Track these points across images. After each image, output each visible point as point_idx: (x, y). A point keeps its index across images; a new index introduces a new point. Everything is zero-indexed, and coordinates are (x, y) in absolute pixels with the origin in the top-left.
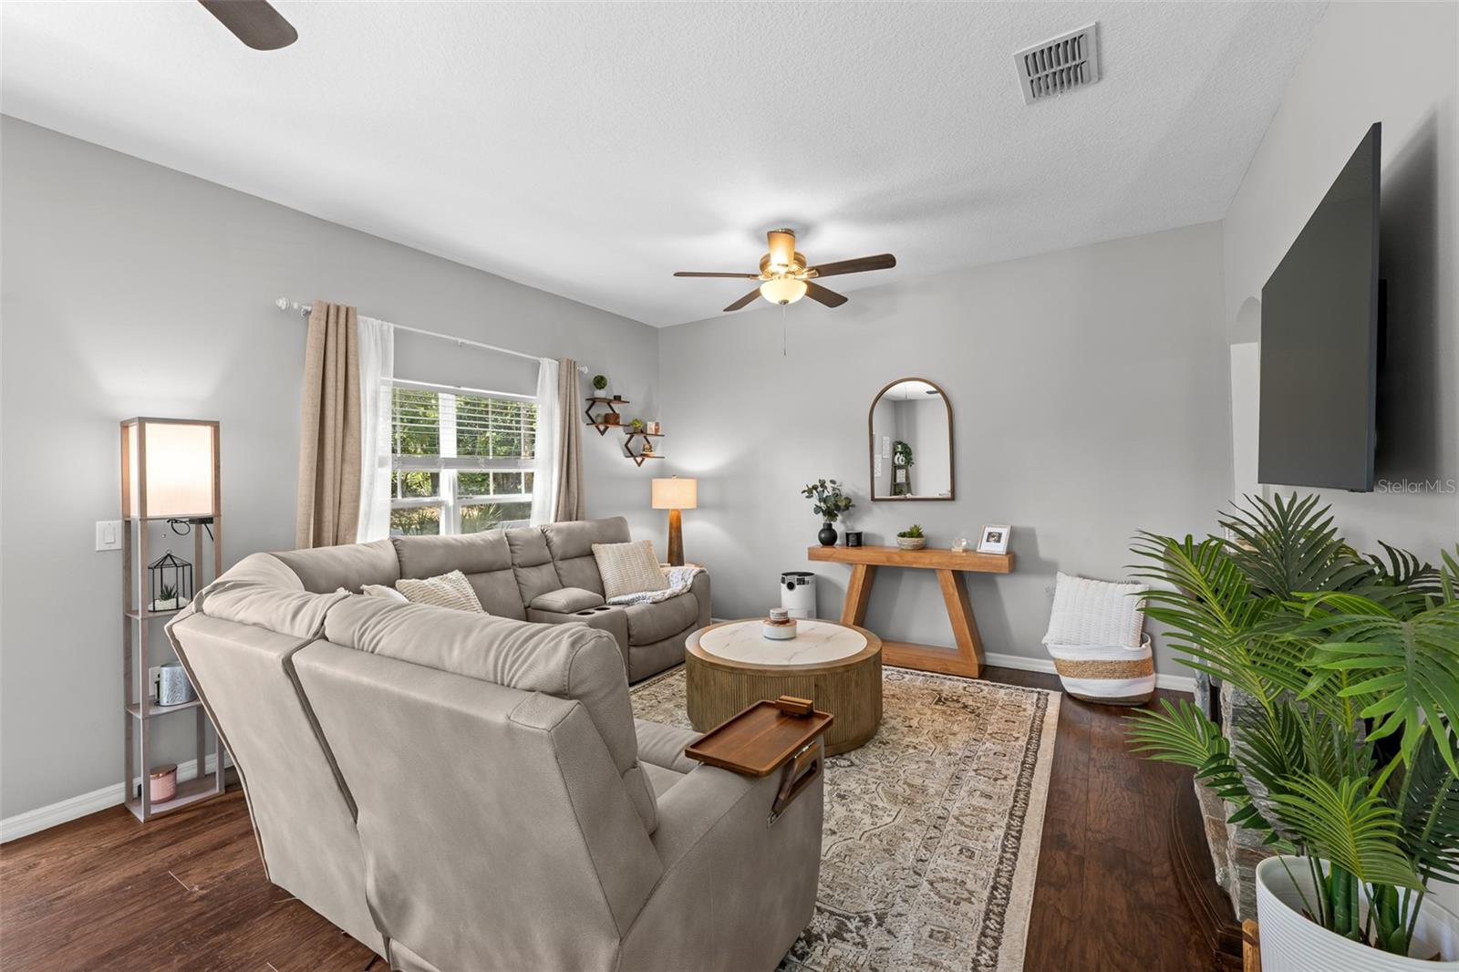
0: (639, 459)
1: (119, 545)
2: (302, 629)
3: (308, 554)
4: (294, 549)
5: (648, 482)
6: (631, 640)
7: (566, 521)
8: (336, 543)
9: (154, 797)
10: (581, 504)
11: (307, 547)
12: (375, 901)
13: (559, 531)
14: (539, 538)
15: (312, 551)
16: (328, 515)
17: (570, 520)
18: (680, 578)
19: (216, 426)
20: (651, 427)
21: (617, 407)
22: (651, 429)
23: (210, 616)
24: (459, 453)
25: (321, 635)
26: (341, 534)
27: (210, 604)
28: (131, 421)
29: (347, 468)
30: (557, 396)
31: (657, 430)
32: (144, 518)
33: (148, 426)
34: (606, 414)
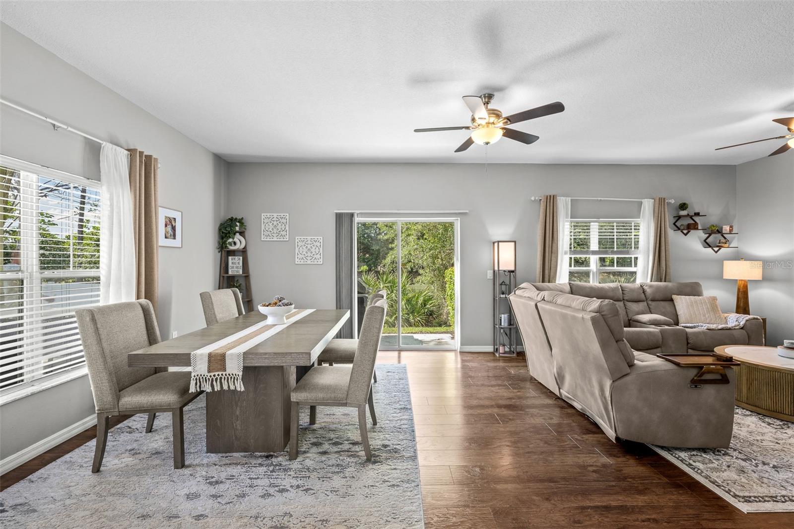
0: (716, 249)
1: (492, 278)
2: (539, 298)
3: (540, 284)
4: (536, 282)
5: (720, 263)
6: (689, 345)
7: (659, 282)
8: (549, 282)
9: (501, 351)
10: (667, 274)
11: (540, 282)
12: (556, 375)
13: (651, 286)
14: (638, 289)
15: (541, 284)
16: (547, 272)
17: (661, 281)
18: (735, 320)
19: (515, 242)
20: (726, 229)
21: (697, 219)
22: (726, 230)
23: (518, 295)
24: (599, 248)
25: (543, 299)
26: (551, 279)
27: (517, 292)
28: (495, 242)
29: (553, 255)
30: (652, 217)
31: (731, 231)
32: (499, 270)
33: (500, 243)
34: (689, 224)
